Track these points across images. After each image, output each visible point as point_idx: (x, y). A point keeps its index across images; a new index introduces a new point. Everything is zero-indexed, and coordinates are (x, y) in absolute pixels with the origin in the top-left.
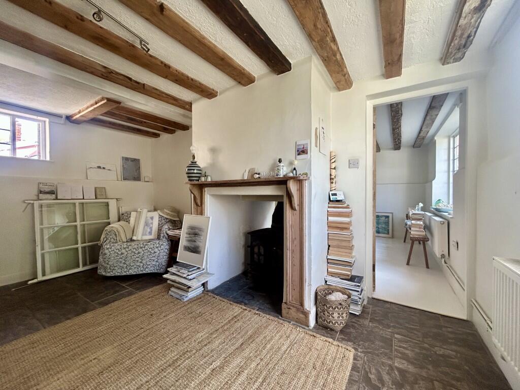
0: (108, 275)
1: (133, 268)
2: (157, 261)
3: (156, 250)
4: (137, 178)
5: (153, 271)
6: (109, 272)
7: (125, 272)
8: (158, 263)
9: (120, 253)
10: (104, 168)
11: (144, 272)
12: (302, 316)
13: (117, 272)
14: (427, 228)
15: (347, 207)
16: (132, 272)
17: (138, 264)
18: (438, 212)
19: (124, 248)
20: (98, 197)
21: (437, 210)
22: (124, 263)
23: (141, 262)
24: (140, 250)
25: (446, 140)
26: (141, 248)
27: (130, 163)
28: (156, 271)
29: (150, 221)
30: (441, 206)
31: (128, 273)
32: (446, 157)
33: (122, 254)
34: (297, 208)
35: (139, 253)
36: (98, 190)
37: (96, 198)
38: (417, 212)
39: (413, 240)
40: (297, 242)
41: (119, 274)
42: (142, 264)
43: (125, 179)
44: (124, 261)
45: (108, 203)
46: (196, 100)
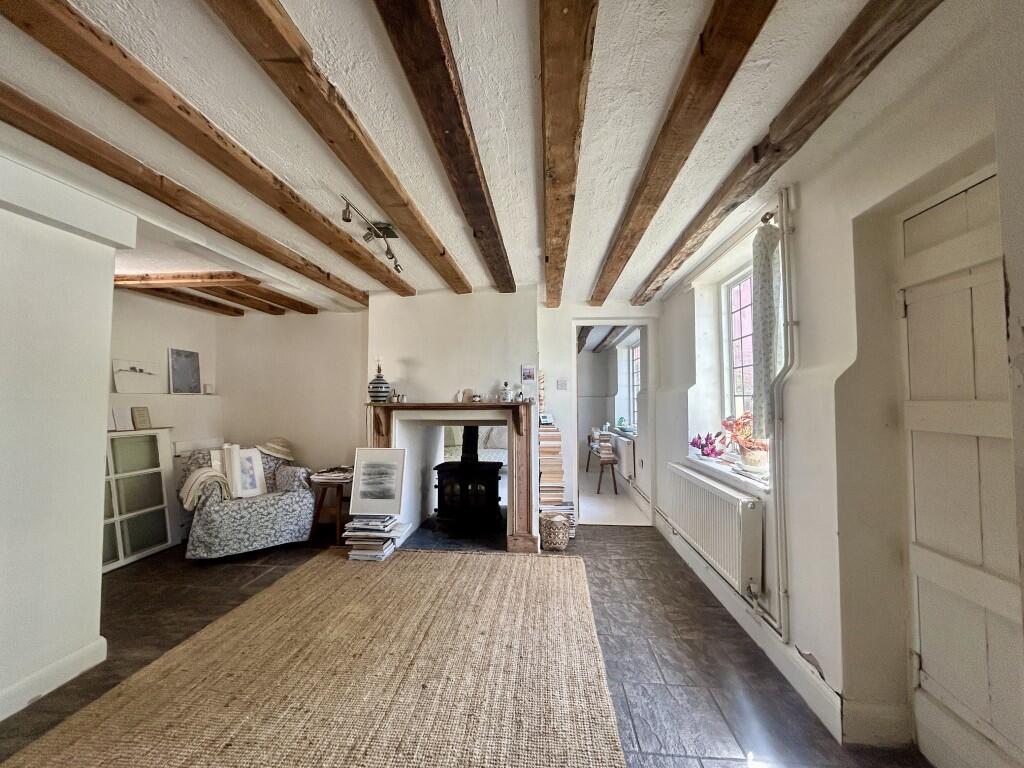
0: (215, 556)
1: (259, 538)
2: (296, 525)
3: (296, 506)
4: (195, 389)
5: (291, 541)
6: (217, 551)
7: (246, 547)
8: (297, 527)
9: (238, 516)
10: (141, 371)
11: (276, 543)
12: (530, 543)
13: (234, 549)
14: (615, 450)
15: (557, 431)
16: (258, 546)
17: (268, 531)
18: (623, 432)
19: (245, 509)
20: (138, 426)
21: (622, 429)
22: (245, 533)
23: (272, 528)
24: (271, 509)
25: (626, 351)
26: (272, 505)
27: (183, 359)
28: (295, 540)
29: (248, 465)
30: (625, 425)
31: (251, 549)
32: (626, 370)
33: (242, 517)
34: (524, 433)
35: (269, 514)
36: (136, 413)
37: (135, 429)
38: (604, 433)
39: (603, 464)
40: (524, 469)
41: (234, 552)
42: (273, 532)
43: (176, 391)
44: (244, 530)
45: (155, 436)
46: (376, 292)
